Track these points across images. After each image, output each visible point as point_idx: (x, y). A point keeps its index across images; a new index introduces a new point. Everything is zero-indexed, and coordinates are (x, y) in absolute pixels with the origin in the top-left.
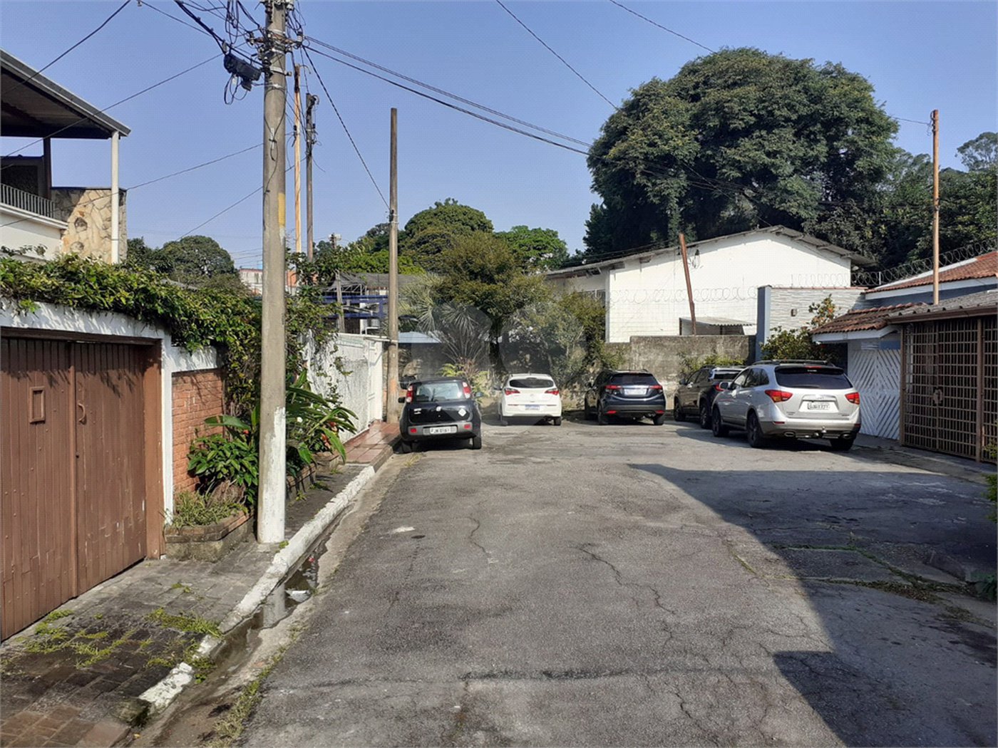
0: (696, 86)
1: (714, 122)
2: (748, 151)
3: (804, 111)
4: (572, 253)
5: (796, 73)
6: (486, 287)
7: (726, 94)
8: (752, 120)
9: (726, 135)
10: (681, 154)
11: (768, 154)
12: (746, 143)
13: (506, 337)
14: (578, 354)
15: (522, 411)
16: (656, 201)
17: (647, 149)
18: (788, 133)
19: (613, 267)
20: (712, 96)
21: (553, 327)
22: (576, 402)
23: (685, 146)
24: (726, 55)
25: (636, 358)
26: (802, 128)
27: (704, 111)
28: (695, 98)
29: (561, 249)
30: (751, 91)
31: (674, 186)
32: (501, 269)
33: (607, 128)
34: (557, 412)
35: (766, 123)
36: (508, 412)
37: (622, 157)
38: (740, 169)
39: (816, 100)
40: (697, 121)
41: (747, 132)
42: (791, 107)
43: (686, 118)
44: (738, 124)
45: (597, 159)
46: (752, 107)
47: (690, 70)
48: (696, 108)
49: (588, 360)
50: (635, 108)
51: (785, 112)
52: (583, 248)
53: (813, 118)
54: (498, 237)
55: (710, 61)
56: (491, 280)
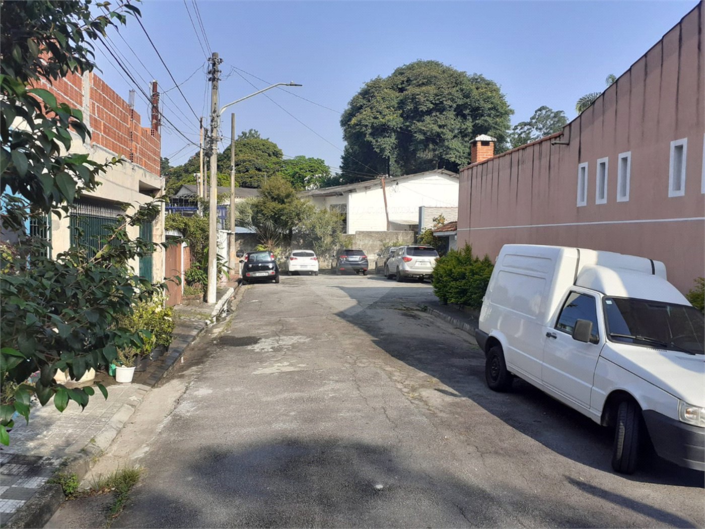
0: (403, 83)
1: (410, 107)
2: (429, 124)
3: (460, 102)
4: (333, 174)
5: (456, 79)
6: (281, 206)
7: (417, 90)
8: (432, 106)
9: (417, 114)
10: (392, 124)
11: (440, 127)
12: (427, 118)
13: (291, 231)
14: (328, 240)
15: (298, 268)
16: (378, 150)
17: (373, 120)
18: (451, 114)
19: (351, 191)
20: (411, 90)
21: (314, 227)
22: (327, 264)
23: (394, 119)
24: (419, 64)
25: (358, 242)
26: (459, 112)
27: (406, 98)
28: (401, 90)
29: (326, 170)
30: (432, 89)
31: (388, 143)
32: (288, 196)
33: (351, 103)
34: (316, 269)
35: (439, 108)
36: (292, 268)
37: (359, 124)
38: (425, 134)
39: (467, 96)
40: (402, 104)
41: (429, 112)
42: (453, 100)
43: (395, 103)
44: (424, 108)
45: (345, 122)
46: (431, 98)
47: (400, 72)
48: (401, 96)
49: (333, 243)
50: (366, 94)
51: (449, 103)
52: (340, 172)
53: (465, 106)
54: (285, 162)
55: (411, 67)
56: (283, 202)
